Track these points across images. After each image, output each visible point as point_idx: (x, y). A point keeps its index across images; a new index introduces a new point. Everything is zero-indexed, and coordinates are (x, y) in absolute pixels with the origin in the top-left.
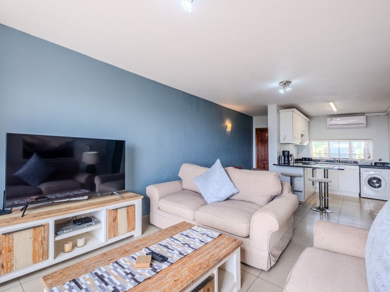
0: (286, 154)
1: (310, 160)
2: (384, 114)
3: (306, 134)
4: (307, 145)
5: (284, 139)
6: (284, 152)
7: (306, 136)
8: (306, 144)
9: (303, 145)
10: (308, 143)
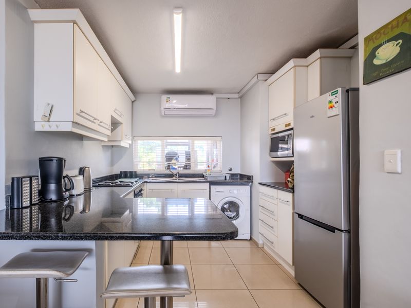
0: (54, 165)
1: (132, 175)
2: (236, 96)
3: (124, 119)
4: (127, 146)
5: (48, 118)
6: (44, 162)
7: (125, 128)
8: (125, 143)
9: (119, 146)
10: (130, 142)
